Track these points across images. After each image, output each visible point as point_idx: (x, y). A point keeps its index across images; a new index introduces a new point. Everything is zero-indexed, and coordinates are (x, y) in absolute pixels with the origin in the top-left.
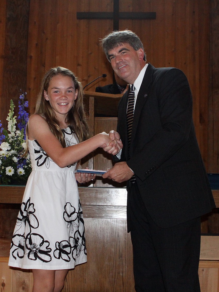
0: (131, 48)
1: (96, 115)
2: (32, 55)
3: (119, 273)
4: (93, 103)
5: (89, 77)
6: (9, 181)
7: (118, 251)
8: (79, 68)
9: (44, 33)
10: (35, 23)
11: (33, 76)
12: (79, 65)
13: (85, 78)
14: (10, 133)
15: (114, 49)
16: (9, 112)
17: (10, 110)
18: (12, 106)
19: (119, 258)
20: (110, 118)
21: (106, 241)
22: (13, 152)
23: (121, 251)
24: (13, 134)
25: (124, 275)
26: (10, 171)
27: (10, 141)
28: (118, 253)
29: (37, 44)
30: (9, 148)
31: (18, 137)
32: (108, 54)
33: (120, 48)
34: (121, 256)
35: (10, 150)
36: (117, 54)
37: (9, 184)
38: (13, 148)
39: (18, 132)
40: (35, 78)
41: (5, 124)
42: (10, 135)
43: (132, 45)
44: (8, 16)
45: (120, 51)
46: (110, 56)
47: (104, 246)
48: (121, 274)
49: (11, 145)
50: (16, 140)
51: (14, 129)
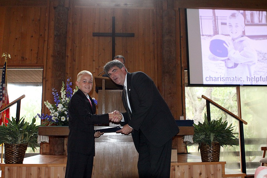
0: (118, 68)
1: (106, 89)
2: (69, 55)
3: (120, 169)
4: (104, 82)
5: (99, 67)
6: (63, 124)
7: (120, 158)
8: (94, 62)
9: (75, 43)
10: (70, 38)
11: (69, 67)
12: (94, 61)
13: (97, 68)
14: (62, 99)
15: (110, 71)
16: (62, 88)
17: (62, 87)
18: (63, 85)
19: (120, 162)
20: (113, 90)
21: (113, 154)
22: (64, 109)
23: (121, 158)
24: (64, 99)
25: (123, 170)
26: (63, 119)
27: (63, 103)
28: (120, 159)
29: (71, 49)
30: (62, 107)
31: (66, 101)
32: (108, 74)
33: (112, 69)
34: (121, 161)
35: (63, 108)
36: (112, 73)
37: (63, 125)
38: (64, 107)
39: (67, 98)
40: (70, 68)
41: (60, 94)
42: (62, 100)
43: (118, 67)
44: (55, 34)
45: (113, 71)
46: (109, 74)
47: (112, 156)
48: (121, 170)
49: (63, 105)
50: (65, 103)
51: (65, 97)
